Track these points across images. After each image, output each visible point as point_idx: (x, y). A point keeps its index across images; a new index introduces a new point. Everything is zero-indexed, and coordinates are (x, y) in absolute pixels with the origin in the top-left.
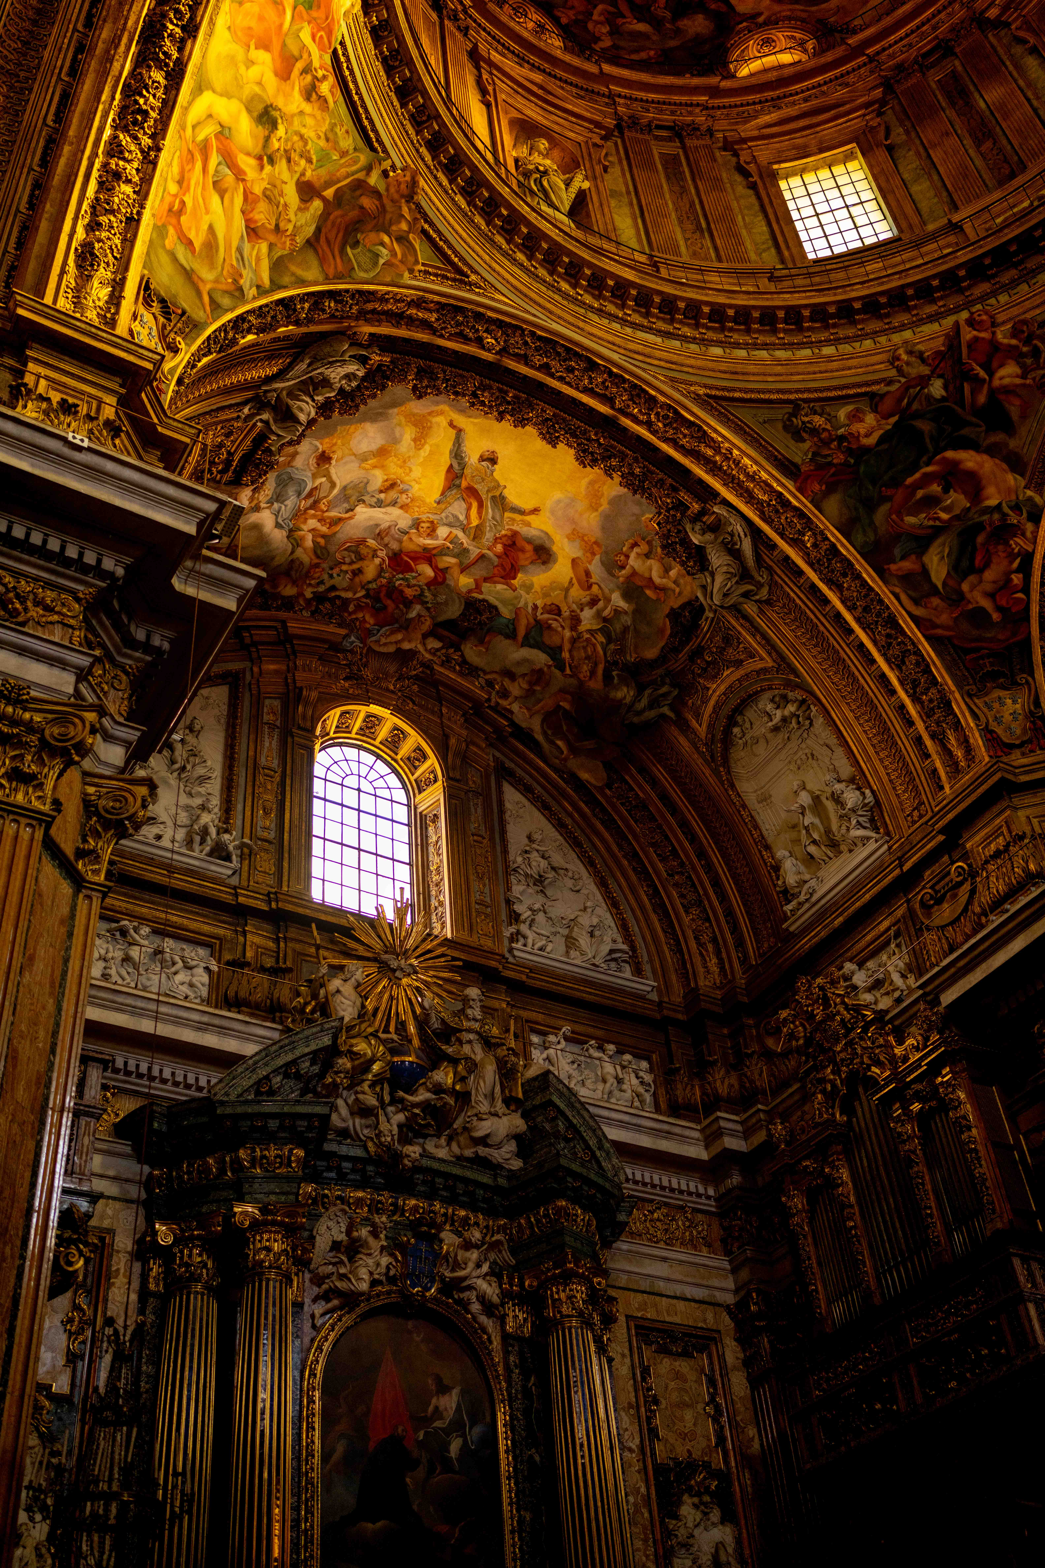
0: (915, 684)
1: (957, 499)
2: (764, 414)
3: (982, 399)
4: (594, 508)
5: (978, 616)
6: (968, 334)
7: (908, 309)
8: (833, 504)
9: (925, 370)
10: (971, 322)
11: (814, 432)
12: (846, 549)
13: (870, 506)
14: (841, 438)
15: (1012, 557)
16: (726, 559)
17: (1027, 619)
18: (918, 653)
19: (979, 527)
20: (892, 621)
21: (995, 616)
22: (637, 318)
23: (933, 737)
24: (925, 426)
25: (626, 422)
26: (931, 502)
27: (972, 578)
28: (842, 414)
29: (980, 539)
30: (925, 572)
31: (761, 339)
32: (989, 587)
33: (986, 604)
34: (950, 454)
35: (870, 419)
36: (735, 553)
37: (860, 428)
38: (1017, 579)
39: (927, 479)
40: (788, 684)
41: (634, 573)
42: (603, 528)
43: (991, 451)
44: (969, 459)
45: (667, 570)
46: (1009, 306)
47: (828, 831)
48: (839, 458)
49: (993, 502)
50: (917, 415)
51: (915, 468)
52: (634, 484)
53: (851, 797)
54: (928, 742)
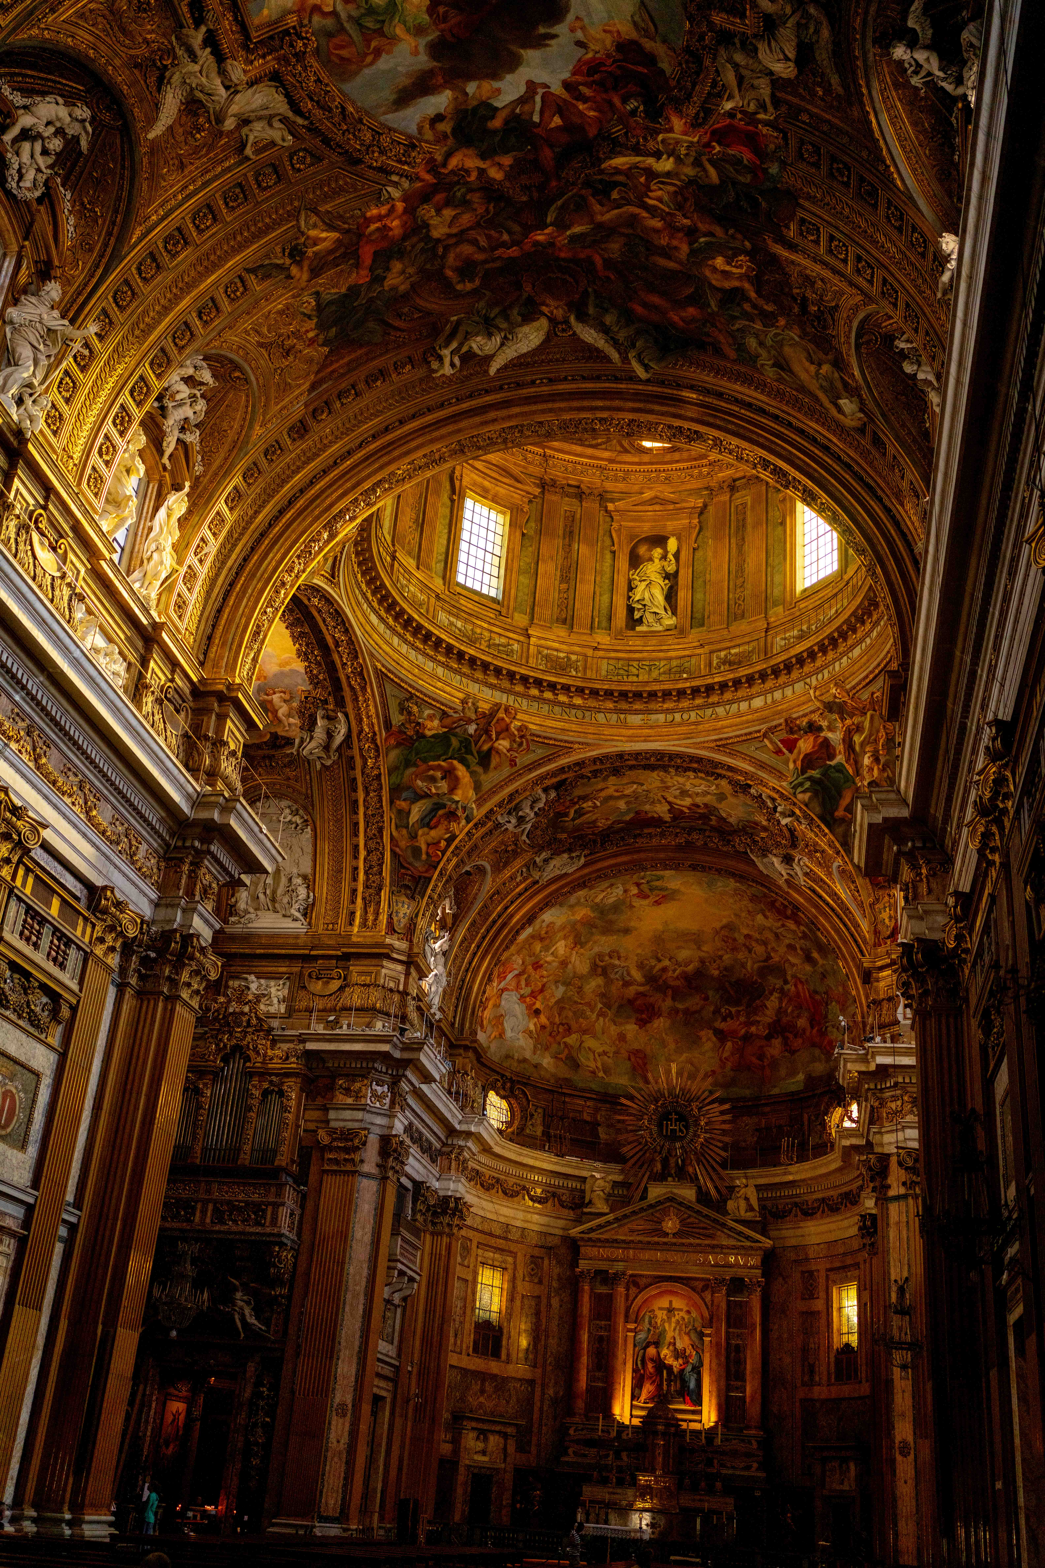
0: (371, 867)
1: (444, 786)
2: (396, 692)
3: (486, 747)
4: (280, 665)
5: (416, 851)
6: (501, 714)
7: (485, 674)
8: (393, 754)
9: (474, 717)
10: (507, 710)
11: (410, 713)
12: (385, 780)
13: (408, 764)
14: (418, 724)
15: (447, 830)
16: (324, 736)
17: (436, 868)
18: (383, 854)
19: (444, 806)
20: (380, 830)
21: (424, 856)
22: (375, 605)
23: (364, 899)
24: (455, 742)
25: (336, 657)
26: (433, 779)
27: (426, 829)
28: (427, 712)
29: (441, 812)
30: (409, 813)
31: (418, 644)
32: (430, 840)
33: (424, 847)
34: (455, 762)
35: (436, 723)
36: (330, 735)
37: (429, 724)
38: (443, 844)
39: (439, 767)
40: (305, 809)
41: (271, 702)
42: (275, 675)
43: (473, 774)
44: (461, 771)
45: (289, 715)
46: (526, 712)
47: (274, 892)
48: (410, 733)
49: (457, 798)
50: (455, 735)
51: (438, 758)
52: (314, 680)
53: (302, 892)
54: (359, 901)
